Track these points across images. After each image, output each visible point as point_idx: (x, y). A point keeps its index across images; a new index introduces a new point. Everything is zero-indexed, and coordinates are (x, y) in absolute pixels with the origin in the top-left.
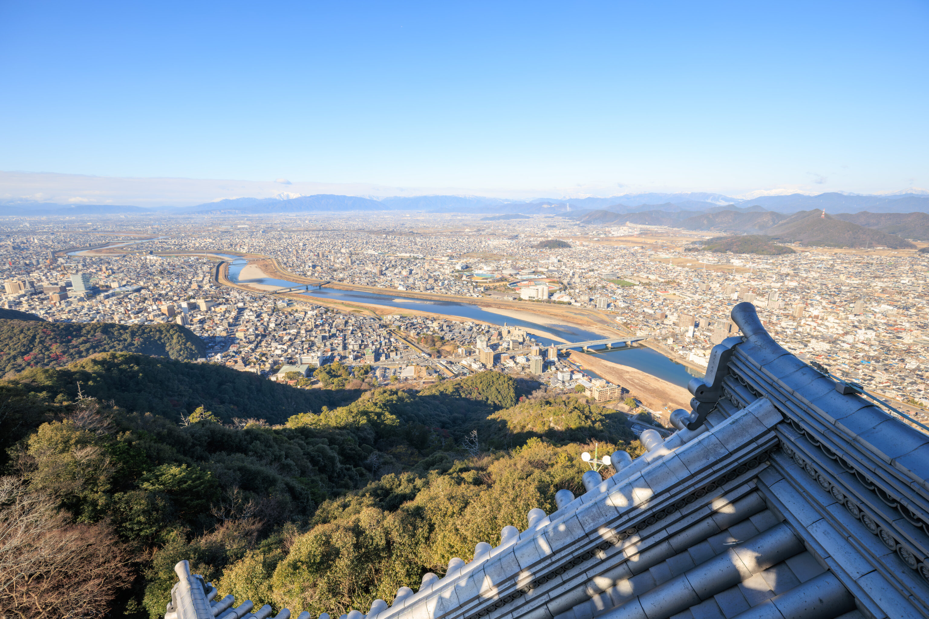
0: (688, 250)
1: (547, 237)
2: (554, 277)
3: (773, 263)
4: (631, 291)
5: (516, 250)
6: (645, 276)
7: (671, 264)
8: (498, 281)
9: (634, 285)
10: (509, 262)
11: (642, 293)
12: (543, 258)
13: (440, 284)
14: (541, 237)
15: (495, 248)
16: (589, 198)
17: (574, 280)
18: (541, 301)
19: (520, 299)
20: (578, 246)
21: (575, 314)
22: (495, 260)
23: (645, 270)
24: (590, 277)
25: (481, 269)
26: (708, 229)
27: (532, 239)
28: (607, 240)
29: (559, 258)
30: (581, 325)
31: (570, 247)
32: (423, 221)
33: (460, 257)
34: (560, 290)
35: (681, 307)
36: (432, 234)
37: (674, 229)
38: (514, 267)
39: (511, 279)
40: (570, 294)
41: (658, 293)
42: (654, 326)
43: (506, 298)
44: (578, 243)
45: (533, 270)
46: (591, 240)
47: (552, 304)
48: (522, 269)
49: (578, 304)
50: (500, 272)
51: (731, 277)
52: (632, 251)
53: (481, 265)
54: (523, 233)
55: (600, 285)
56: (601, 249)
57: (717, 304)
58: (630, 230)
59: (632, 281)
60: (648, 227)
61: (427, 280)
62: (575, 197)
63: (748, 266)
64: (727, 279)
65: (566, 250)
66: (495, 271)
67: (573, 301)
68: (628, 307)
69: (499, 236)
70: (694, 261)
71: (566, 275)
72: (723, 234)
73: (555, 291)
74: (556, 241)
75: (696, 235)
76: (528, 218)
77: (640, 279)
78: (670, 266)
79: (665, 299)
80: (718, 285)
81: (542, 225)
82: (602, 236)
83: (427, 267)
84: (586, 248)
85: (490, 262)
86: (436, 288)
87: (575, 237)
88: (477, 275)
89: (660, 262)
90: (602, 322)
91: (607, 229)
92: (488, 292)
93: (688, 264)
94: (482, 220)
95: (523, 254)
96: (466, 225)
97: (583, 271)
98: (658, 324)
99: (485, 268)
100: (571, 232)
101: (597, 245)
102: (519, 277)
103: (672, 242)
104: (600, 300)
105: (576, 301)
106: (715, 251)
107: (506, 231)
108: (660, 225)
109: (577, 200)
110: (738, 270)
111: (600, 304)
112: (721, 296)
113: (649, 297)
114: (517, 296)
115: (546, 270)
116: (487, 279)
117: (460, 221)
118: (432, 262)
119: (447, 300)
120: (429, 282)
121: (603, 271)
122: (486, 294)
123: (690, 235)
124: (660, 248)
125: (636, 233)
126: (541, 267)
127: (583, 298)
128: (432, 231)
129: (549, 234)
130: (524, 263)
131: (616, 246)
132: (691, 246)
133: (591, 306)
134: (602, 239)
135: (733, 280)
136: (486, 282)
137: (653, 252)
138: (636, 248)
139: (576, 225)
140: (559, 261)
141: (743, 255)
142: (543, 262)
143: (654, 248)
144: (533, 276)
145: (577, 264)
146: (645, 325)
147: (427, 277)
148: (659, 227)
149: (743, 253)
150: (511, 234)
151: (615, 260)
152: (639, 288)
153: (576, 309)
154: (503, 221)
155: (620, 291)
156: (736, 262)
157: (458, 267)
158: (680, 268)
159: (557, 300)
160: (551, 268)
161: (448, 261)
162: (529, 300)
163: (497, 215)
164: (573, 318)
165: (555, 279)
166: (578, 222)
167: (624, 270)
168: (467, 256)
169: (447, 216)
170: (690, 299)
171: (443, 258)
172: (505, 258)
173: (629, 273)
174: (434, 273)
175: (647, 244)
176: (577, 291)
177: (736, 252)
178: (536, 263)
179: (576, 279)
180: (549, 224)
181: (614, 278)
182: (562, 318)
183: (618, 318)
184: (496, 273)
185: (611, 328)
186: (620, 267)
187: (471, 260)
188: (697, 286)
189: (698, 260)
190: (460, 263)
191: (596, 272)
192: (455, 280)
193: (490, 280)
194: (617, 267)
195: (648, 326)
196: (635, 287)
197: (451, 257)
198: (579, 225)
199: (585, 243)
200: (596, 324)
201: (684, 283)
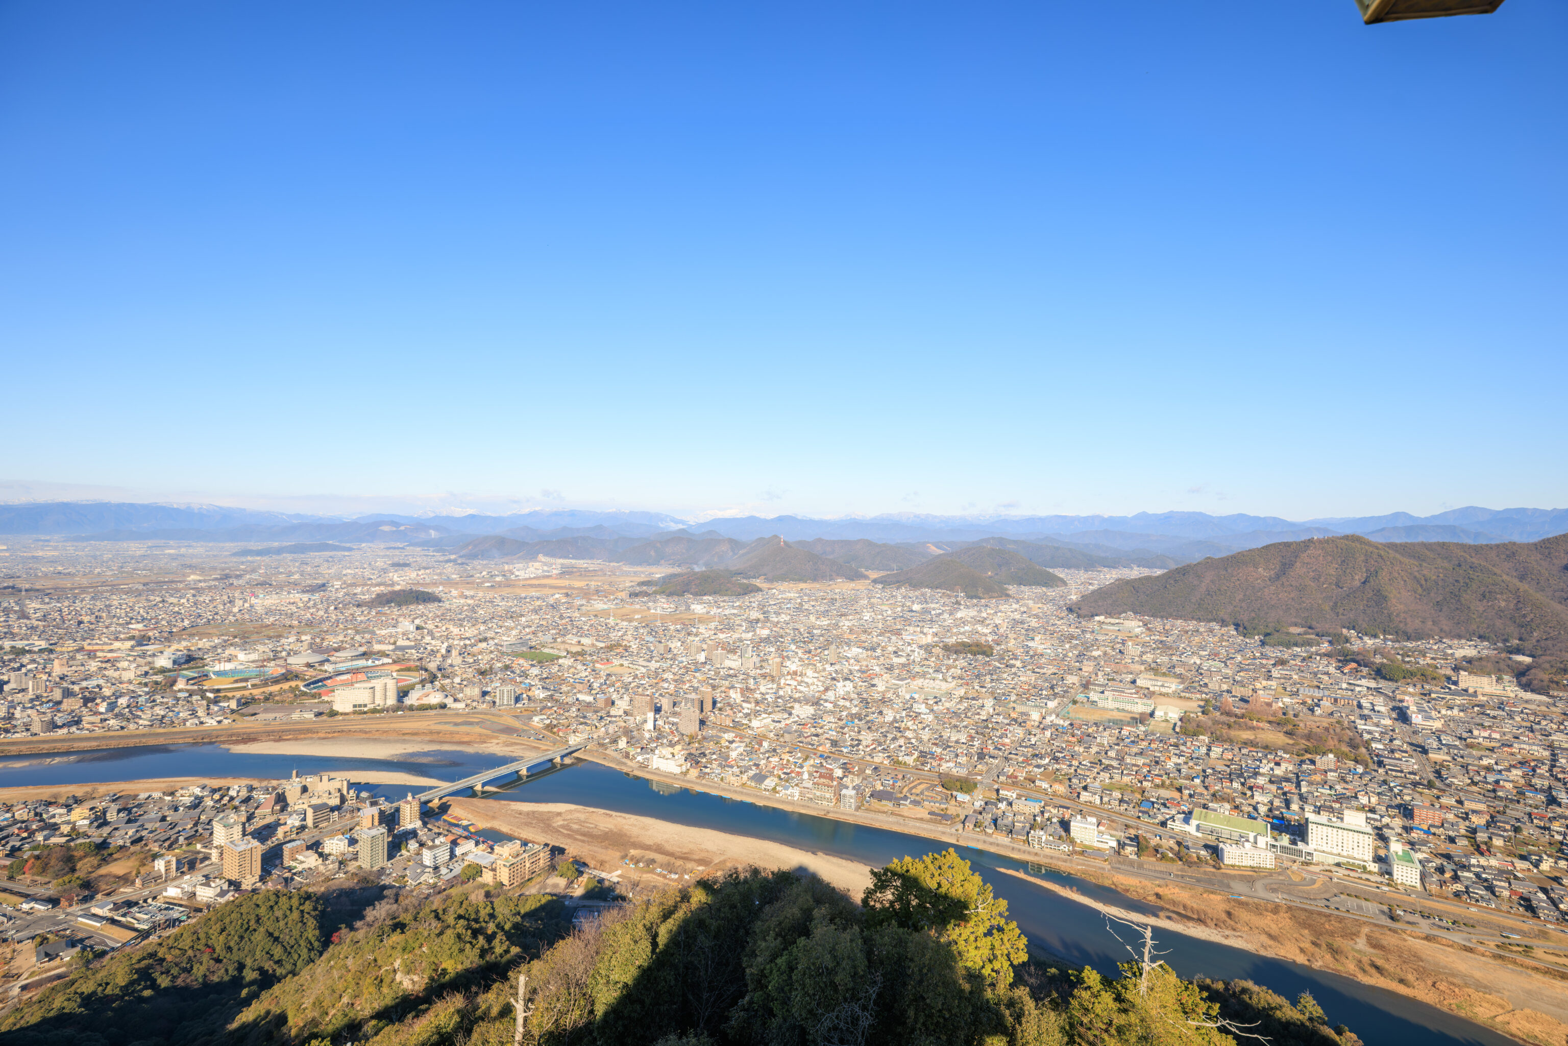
0: (634, 595)
1: (392, 585)
2: (409, 660)
3: (740, 607)
4: (555, 669)
5: (321, 613)
6: (575, 640)
7: (612, 618)
8: (276, 681)
9: (558, 658)
10: (303, 638)
11: (572, 670)
12: (385, 625)
13: (102, 708)
14: (379, 585)
15: (269, 612)
16: (472, 517)
17: (449, 661)
18: (382, 711)
19: (333, 714)
20: (455, 598)
21: (456, 724)
22: (270, 638)
23: (575, 631)
24: (481, 653)
25: (229, 660)
26: (656, 563)
27: (359, 590)
28: (509, 586)
29: (417, 622)
30: (468, 743)
31: (440, 601)
32: (53, 561)
33: (170, 637)
34: (423, 682)
35: (632, 685)
36: (84, 590)
37: (612, 564)
38: (316, 648)
39: (311, 672)
40: (443, 689)
41: (597, 665)
42: (595, 722)
43: (296, 716)
44: (454, 593)
45: (363, 649)
46: (479, 586)
47: (408, 713)
48: (337, 650)
49: (461, 705)
50: (281, 662)
51: (694, 630)
52: (551, 601)
53: (231, 651)
54: (339, 579)
55: (499, 665)
56: (498, 601)
57: (683, 671)
58: (545, 568)
59: (555, 652)
60: (573, 561)
61: (59, 703)
62: (444, 514)
63: (712, 613)
64: (689, 634)
65: (432, 606)
66: (269, 660)
67: (449, 701)
68: (552, 696)
69: (280, 587)
70: (644, 611)
71: (433, 653)
72: (677, 570)
73: (412, 687)
74: (411, 591)
75: (642, 572)
76: (350, 549)
77: (567, 646)
78: (611, 621)
79: (609, 675)
80: (679, 644)
81: (380, 563)
82: (498, 579)
83: (58, 669)
84: (470, 602)
85: (255, 642)
86: (87, 719)
87: (449, 582)
88: (218, 673)
89: (596, 616)
90: (508, 730)
91: (506, 567)
92: (250, 709)
93: (636, 617)
94: (235, 554)
95: (338, 621)
96: (190, 567)
97: (468, 642)
98: (602, 718)
99: (242, 656)
100: (440, 574)
101: (490, 595)
102: (328, 667)
103: (610, 584)
104: (502, 692)
105: (455, 700)
106: (670, 594)
107: (296, 576)
108: (591, 558)
109: (448, 518)
110: (701, 621)
111: (502, 698)
112: (684, 659)
113: (584, 674)
114: (324, 708)
115: (391, 647)
116: (246, 680)
117: (174, 558)
118: (79, 656)
119: (122, 744)
120: (64, 706)
121: (505, 638)
122: (243, 715)
123: (635, 573)
124: (594, 594)
125: (555, 572)
126: (380, 642)
127: (468, 691)
128: (85, 582)
129: (396, 579)
130: (341, 638)
131: (523, 595)
132: (638, 589)
133: (485, 706)
134: (500, 584)
135: (696, 635)
136: (245, 688)
137: (584, 602)
138: (557, 596)
139: (449, 561)
140: (418, 628)
141: (705, 598)
142: (383, 632)
143: (585, 594)
144: (362, 663)
145: (455, 631)
146: (581, 724)
147: (57, 695)
148: (589, 561)
149: (705, 595)
150: (309, 582)
151: (523, 619)
152: (566, 662)
153: (457, 714)
154: (289, 557)
155: (535, 671)
156: (698, 608)
157: (163, 662)
158: (625, 623)
159: (416, 703)
160: (400, 643)
161: (132, 648)
162: (354, 713)
163: (276, 544)
164: (452, 733)
165: (412, 663)
166: (453, 557)
167: (540, 634)
168: (192, 635)
169: (136, 548)
170: (644, 670)
171: (117, 645)
172: (294, 632)
173: (548, 638)
174: (84, 684)
175: (574, 588)
176: (457, 680)
177: (696, 594)
178: (367, 636)
179: (455, 659)
180: (396, 560)
181: (524, 649)
182: (428, 738)
183: (536, 719)
184: (272, 664)
185: (524, 740)
186: (533, 629)
187: (204, 643)
188: (652, 648)
189: (649, 609)
190: (168, 652)
191: (491, 642)
192: (153, 692)
193: (257, 681)
194: (527, 630)
195: (586, 724)
196: (561, 661)
197: (142, 640)
198: (454, 561)
199: (467, 593)
200: (497, 738)
201: (634, 646)
